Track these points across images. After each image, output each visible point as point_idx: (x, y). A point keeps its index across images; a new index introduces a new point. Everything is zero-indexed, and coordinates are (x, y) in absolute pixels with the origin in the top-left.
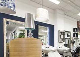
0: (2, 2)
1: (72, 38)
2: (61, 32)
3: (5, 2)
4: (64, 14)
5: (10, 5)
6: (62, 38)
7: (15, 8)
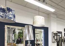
0: (3, 15)
1: (63, 37)
2: (55, 34)
3: (5, 14)
4: (57, 17)
5: (11, 16)
6: (55, 39)
7: (15, 18)
